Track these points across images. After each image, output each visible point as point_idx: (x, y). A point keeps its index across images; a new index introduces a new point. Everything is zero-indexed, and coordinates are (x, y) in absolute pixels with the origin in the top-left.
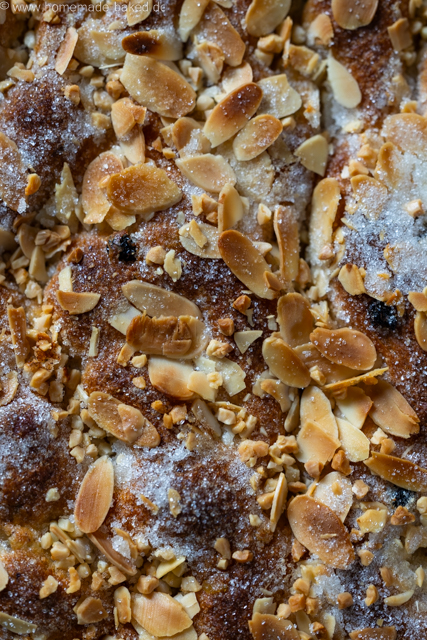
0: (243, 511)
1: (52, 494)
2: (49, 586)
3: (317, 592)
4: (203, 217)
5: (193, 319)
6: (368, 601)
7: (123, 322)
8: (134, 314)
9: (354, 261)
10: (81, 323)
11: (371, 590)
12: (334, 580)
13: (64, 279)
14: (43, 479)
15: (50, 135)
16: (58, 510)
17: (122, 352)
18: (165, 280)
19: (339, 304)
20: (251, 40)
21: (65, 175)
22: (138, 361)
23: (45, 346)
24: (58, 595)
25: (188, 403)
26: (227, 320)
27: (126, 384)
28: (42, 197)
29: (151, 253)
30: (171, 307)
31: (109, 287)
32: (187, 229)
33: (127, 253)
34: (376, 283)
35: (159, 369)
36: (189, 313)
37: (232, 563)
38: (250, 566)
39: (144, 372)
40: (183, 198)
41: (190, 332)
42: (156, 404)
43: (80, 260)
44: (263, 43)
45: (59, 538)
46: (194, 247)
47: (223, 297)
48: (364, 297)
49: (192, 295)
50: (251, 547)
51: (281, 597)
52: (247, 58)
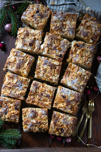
0: (55, 116)
1: (37, 115)
2: (39, 121)
3: (61, 121)
4: (47, 91)
5: (47, 99)
6: (65, 122)
7: (42, 99)
8: (43, 99)
9: (62, 93)
10: (39, 100)
11: (65, 121)
12: (63, 120)
13: (38, 96)
14: (35, 114)
15: (36, 86)
16: (37, 116)
17: (42, 102)
18: (45, 96)
19: (61, 96)
20: (51, 74)
21: (37, 89)
22: (43, 102)
23: (37, 101)
24: (39, 122)
25: (47, 105)
26: (50, 99)
27: (43, 104)
28: (36, 91)
29: (44, 94)
30: (46, 98)
31: (41, 97)
32: (46, 92)
33: (42, 94)
34: (63, 94)
35: (45, 103)
36: (47, 98)
37: (55, 120)
38: (56, 120)
39: (44, 103)
40: (46, 90)
41: (47, 100)
42: (45, 105)
43: (39, 95)
44: (52, 74)
45: (38, 117)
46: (47, 94)
47: (49, 97)
48: (62, 95)
49: (47, 97)
50: (56, 118)
51: (59, 122)
52: (51, 75)
